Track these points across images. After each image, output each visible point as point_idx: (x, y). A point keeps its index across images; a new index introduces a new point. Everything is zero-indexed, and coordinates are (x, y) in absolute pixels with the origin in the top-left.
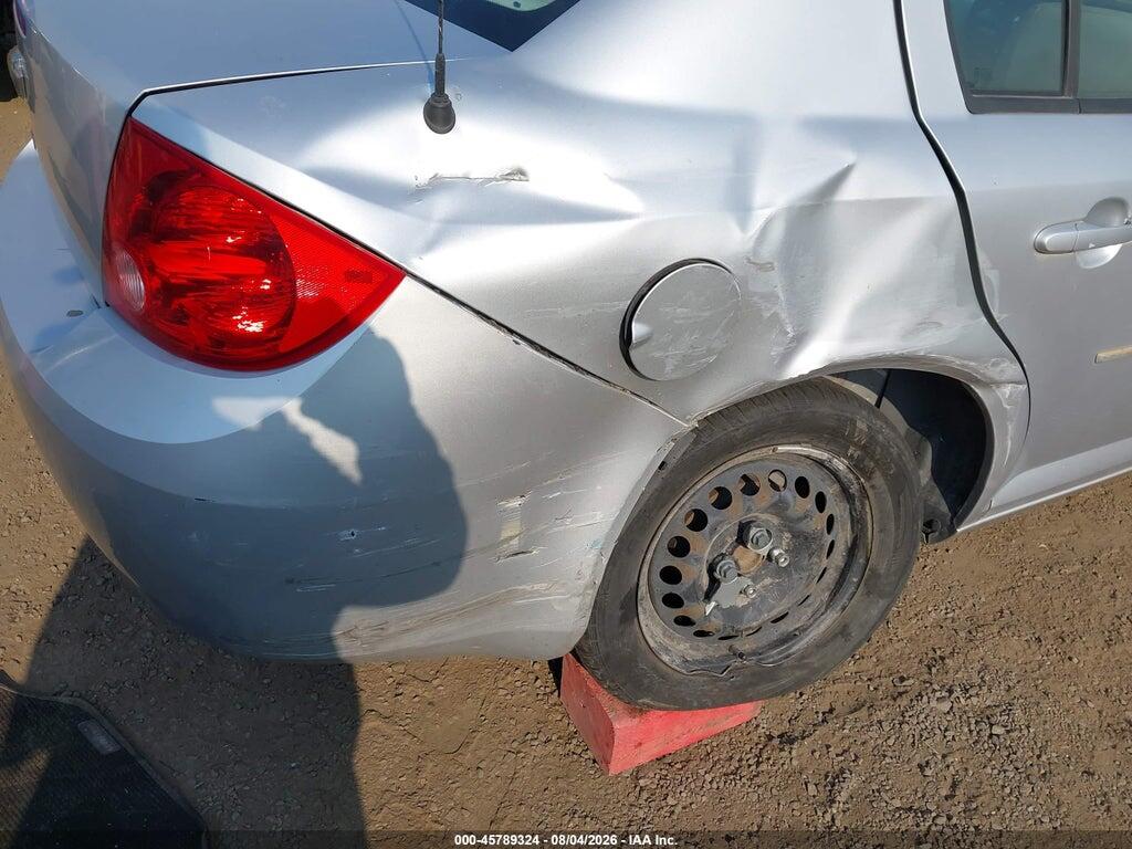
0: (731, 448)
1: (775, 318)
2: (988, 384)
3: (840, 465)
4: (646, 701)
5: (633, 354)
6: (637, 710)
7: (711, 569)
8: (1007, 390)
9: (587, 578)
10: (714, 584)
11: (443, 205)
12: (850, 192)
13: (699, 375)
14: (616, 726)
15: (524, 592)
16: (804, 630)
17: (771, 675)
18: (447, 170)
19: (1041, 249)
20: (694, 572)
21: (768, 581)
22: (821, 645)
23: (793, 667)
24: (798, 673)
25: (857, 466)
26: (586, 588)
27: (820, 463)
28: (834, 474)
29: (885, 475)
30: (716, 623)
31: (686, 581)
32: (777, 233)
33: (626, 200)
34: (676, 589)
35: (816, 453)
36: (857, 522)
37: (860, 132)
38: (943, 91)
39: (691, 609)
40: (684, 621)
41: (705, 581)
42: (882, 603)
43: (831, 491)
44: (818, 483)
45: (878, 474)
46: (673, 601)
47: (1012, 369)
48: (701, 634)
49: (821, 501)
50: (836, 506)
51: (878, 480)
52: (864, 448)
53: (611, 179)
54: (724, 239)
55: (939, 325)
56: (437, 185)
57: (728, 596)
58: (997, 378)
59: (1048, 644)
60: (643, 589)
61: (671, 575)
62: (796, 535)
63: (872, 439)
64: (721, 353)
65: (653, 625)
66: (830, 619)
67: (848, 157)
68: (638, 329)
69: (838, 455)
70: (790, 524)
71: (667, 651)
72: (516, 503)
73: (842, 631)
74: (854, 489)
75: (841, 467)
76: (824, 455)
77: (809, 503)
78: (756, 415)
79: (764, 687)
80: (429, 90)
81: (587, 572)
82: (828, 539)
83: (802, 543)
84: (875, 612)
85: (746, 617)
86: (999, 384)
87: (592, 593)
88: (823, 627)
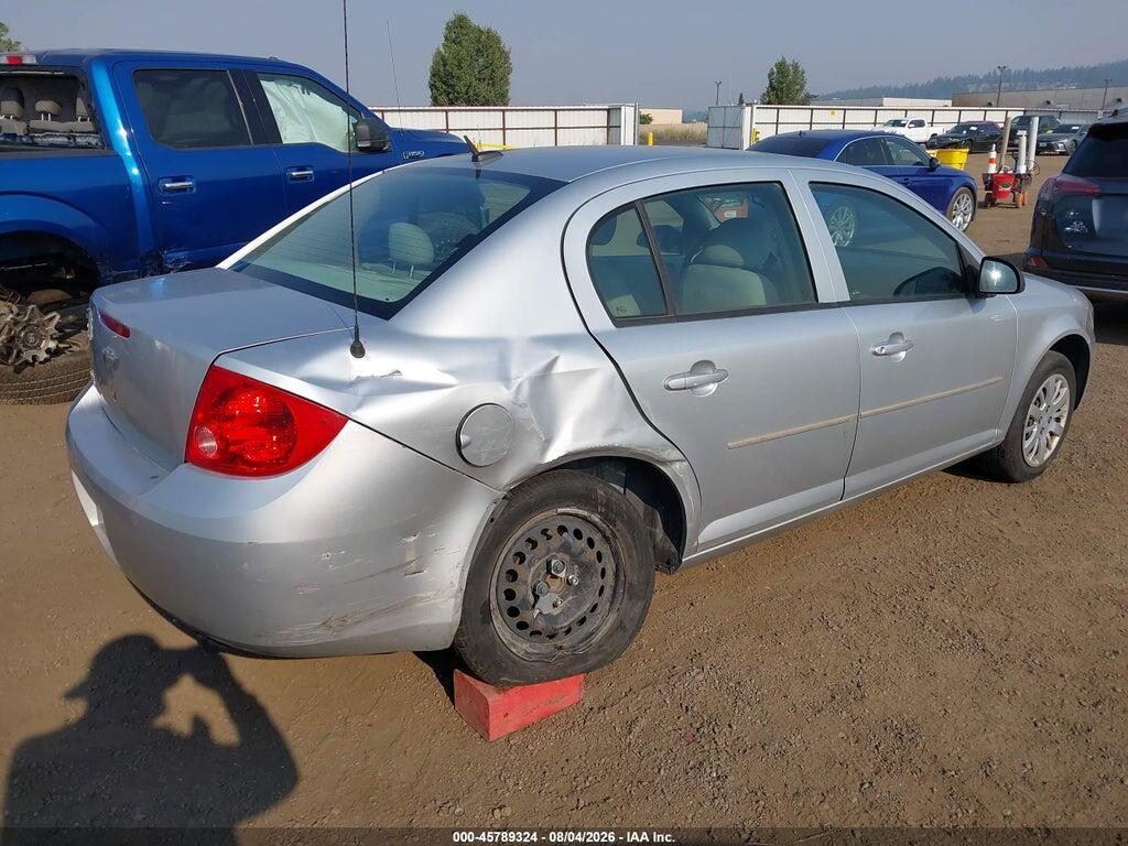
0: (530, 510)
1: (533, 431)
2: (664, 462)
3: (596, 518)
4: (506, 679)
5: (463, 451)
6: (501, 687)
7: (534, 591)
8: (677, 466)
9: (457, 586)
10: (536, 598)
11: (363, 389)
12: (559, 368)
13: (500, 463)
14: (489, 700)
15: (423, 598)
16: (597, 628)
17: (583, 658)
18: (364, 374)
19: (668, 388)
20: (523, 591)
21: (571, 598)
22: (608, 636)
23: (596, 654)
24: (600, 657)
25: (605, 518)
26: (457, 592)
27: (584, 519)
28: (594, 524)
29: (622, 522)
30: (541, 624)
31: (519, 596)
32: (526, 390)
33: (449, 379)
34: (514, 603)
35: (580, 512)
36: (615, 554)
37: (562, 341)
38: (600, 321)
39: (525, 616)
40: (522, 626)
41: (532, 599)
42: (641, 604)
43: (597, 538)
44: (587, 532)
45: (618, 522)
46: (513, 612)
47: (675, 454)
48: (534, 633)
49: (591, 543)
50: (600, 546)
51: (619, 524)
52: (606, 506)
53: (442, 371)
54: (500, 394)
55: (622, 430)
56: (359, 381)
57: (545, 606)
58: (667, 458)
59: (768, 638)
60: (493, 604)
61: (510, 595)
62: (581, 565)
63: (609, 500)
64: (509, 450)
65: (502, 628)
66: (612, 618)
67: (555, 353)
68: (464, 438)
69: (593, 512)
70: (576, 558)
71: (515, 646)
72: (412, 539)
73: (620, 626)
74: (608, 533)
75: (597, 520)
76: (586, 513)
77: (583, 543)
78: (539, 490)
79: (579, 666)
80: (352, 341)
81: (456, 582)
82: (599, 566)
83: (585, 569)
84: (637, 610)
85: (560, 621)
86: (672, 462)
87: (461, 595)
88: (609, 625)
